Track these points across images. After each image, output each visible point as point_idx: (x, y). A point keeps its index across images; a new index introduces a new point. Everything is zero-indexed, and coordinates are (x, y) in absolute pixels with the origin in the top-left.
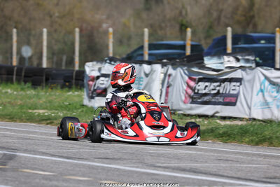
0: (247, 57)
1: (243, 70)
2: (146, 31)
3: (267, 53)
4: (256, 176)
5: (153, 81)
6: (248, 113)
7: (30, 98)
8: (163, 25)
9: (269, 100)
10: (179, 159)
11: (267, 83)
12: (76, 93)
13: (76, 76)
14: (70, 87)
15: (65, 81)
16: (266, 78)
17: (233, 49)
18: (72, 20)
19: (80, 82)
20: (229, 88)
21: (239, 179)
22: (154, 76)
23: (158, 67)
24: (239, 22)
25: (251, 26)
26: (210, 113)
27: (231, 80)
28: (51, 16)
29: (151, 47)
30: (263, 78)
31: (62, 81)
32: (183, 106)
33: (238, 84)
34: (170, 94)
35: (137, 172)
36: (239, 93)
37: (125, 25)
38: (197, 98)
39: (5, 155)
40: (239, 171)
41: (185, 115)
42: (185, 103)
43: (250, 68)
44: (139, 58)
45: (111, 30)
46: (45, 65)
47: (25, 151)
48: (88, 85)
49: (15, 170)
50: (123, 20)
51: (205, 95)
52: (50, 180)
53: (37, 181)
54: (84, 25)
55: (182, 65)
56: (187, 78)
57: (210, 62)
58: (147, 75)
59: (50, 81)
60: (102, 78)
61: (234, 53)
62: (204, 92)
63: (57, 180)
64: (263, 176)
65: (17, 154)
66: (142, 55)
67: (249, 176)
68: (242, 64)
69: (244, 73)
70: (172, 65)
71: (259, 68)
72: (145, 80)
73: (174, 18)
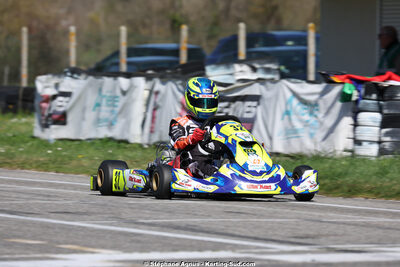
0: (267, 66)
1: (262, 84)
2: (123, 30)
3: (296, 59)
4: (280, 234)
5: (133, 101)
8: (147, 21)
9: (298, 125)
10: (171, 211)
11: (295, 102)
12: (24, 120)
13: (24, 95)
14: (15, 112)
15: (8, 103)
16: (295, 94)
17: (248, 54)
18: (17, 16)
19: (29, 104)
20: (242, 110)
21: (256, 239)
22: (134, 94)
23: (140, 81)
24: (255, 16)
25: (273, 21)
27: (244, 98)
29: (131, 52)
30: (289, 95)
31: (4, 103)
33: (255, 104)
34: (157, 120)
35: (111, 232)
36: (255, 116)
37: (92, 22)
40: (255, 228)
43: (272, 81)
44: (113, 69)
45: (73, 29)
48: (41, 108)
50: (90, 15)
54: (35, 24)
55: (174, 77)
56: (180, 96)
57: (215, 73)
58: (124, 93)
60: (60, 98)
61: (249, 60)
64: (290, 234)
66: (117, 64)
67: (270, 234)
68: (260, 75)
69: (262, 87)
70: (161, 78)
71: (285, 81)
72: (122, 100)
73: (162, 12)
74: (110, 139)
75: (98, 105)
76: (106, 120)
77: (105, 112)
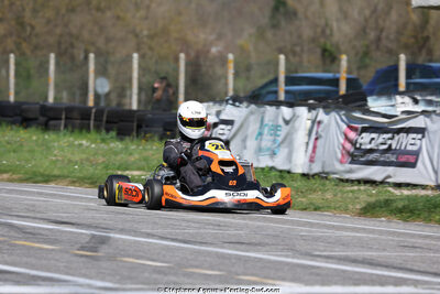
5: (296, 130)
6: (433, 178)
7: (116, 154)
8: (298, 49)
10: (344, 244)
15: (166, 130)
17: (408, 85)
18: (166, 41)
20: (406, 142)
22: (297, 124)
23: (302, 111)
24: (407, 47)
25: (424, 52)
26: (379, 178)
27: (408, 131)
28: (137, 36)
29: (290, 81)
31: (161, 129)
32: (339, 167)
33: (420, 136)
34: (318, 150)
35: (288, 264)
36: (420, 149)
37: (242, 49)
38: (358, 156)
39: (93, 236)
40: (434, 263)
41: (342, 180)
42: (341, 162)
44: (271, 97)
45: (231, 57)
46: (135, 106)
47: (122, 231)
49: (111, 258)
50: (240, 42)
51: (371, 151)
52: (166, 274)
53: (146, 275)
55: (337, 108)
56: (344, 127)
57: (376, 104)
58: (287, 122)
59: (144, 128)
60: (221, 126)
62: (369, 147)
63: (175, 274)
65: (112, 235)
66: (276, 92)
68: (423, 107)
69: (427, 120)
70: (324, 108)
72: (284, 130)
73: (313, 40)
74: (272, 168)
75: (260, 134)
76: (268, 149)
77: (267, 142)
